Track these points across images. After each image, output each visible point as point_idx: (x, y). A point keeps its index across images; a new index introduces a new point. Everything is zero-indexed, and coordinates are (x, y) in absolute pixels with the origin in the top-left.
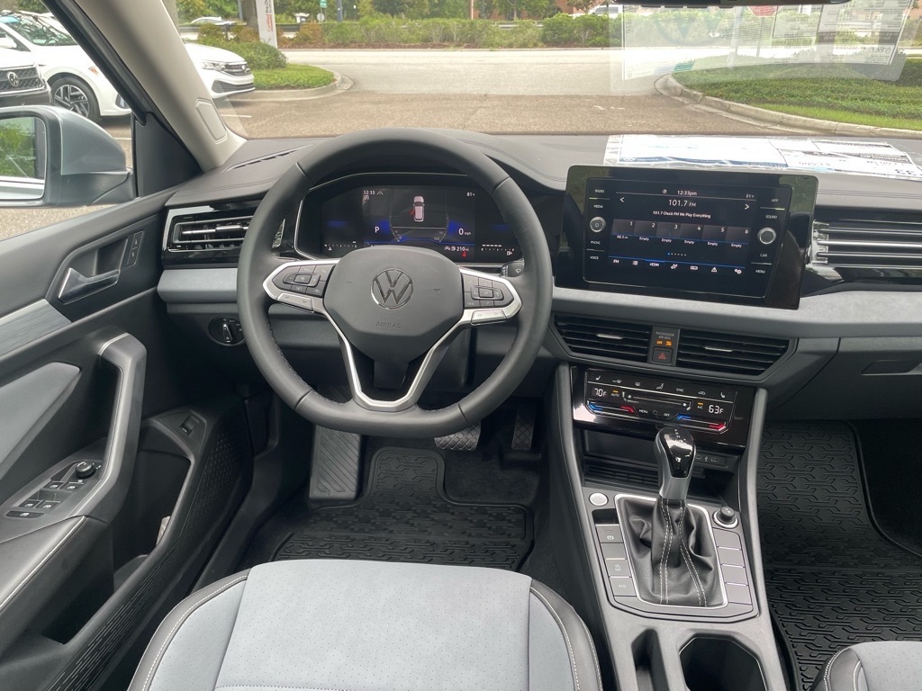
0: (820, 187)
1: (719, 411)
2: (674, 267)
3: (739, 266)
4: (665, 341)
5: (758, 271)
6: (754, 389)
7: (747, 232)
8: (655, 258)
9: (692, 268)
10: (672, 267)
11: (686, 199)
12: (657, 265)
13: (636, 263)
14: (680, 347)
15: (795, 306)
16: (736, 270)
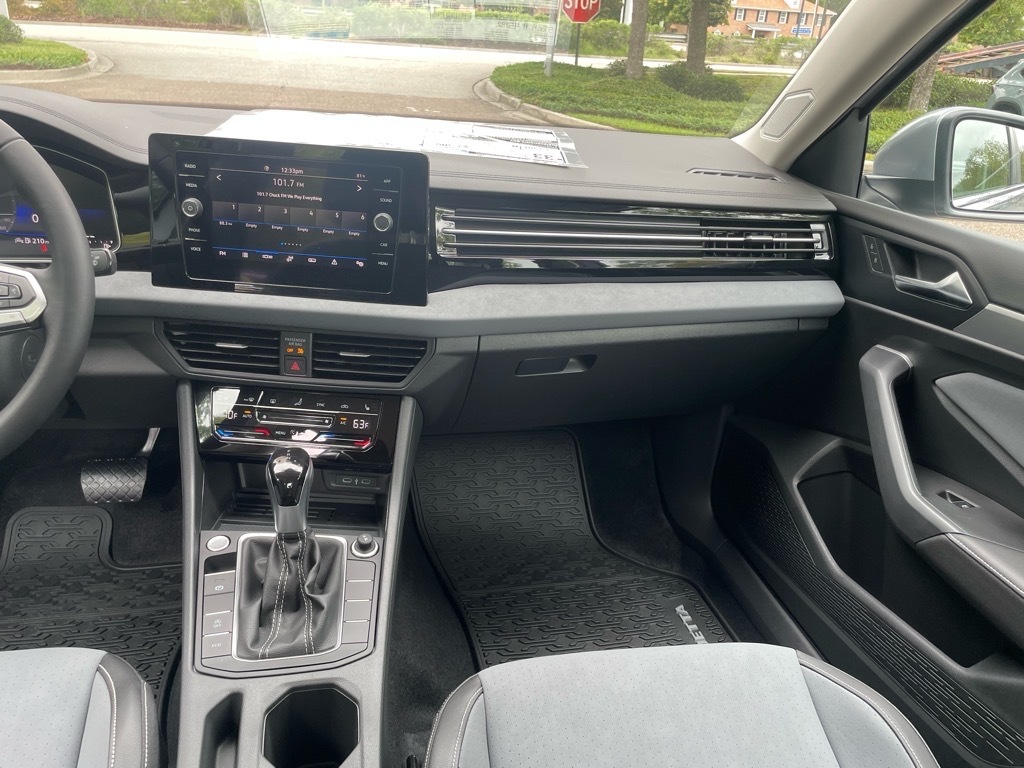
0: (432, 168)
1: (364, 425)
2: (290, 259)
3: (360, 257)
4: (296, 348)
5: (381, 263)
6: (396, 399)
7: (363, 218)
8: (268, 250)
9: (311, 260)
10: (288, 260)
11: (293, 178)
12: (271, 257)
13: (246, 255)
14: (315, 355)
15: (423, 302)
16: (358, 263)
